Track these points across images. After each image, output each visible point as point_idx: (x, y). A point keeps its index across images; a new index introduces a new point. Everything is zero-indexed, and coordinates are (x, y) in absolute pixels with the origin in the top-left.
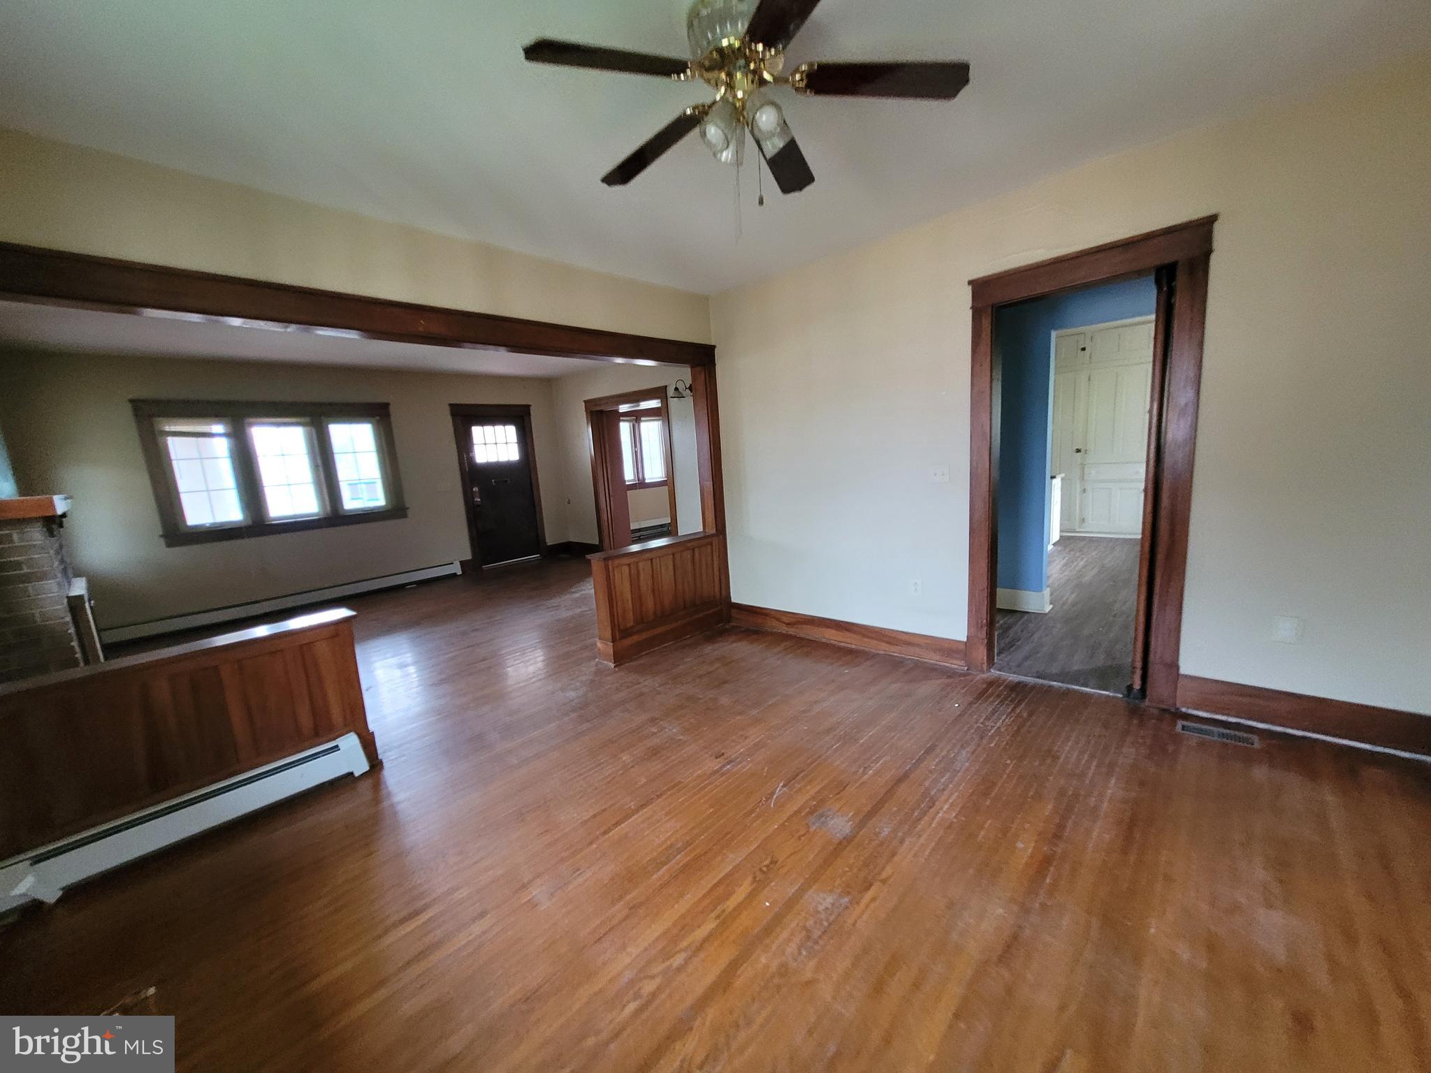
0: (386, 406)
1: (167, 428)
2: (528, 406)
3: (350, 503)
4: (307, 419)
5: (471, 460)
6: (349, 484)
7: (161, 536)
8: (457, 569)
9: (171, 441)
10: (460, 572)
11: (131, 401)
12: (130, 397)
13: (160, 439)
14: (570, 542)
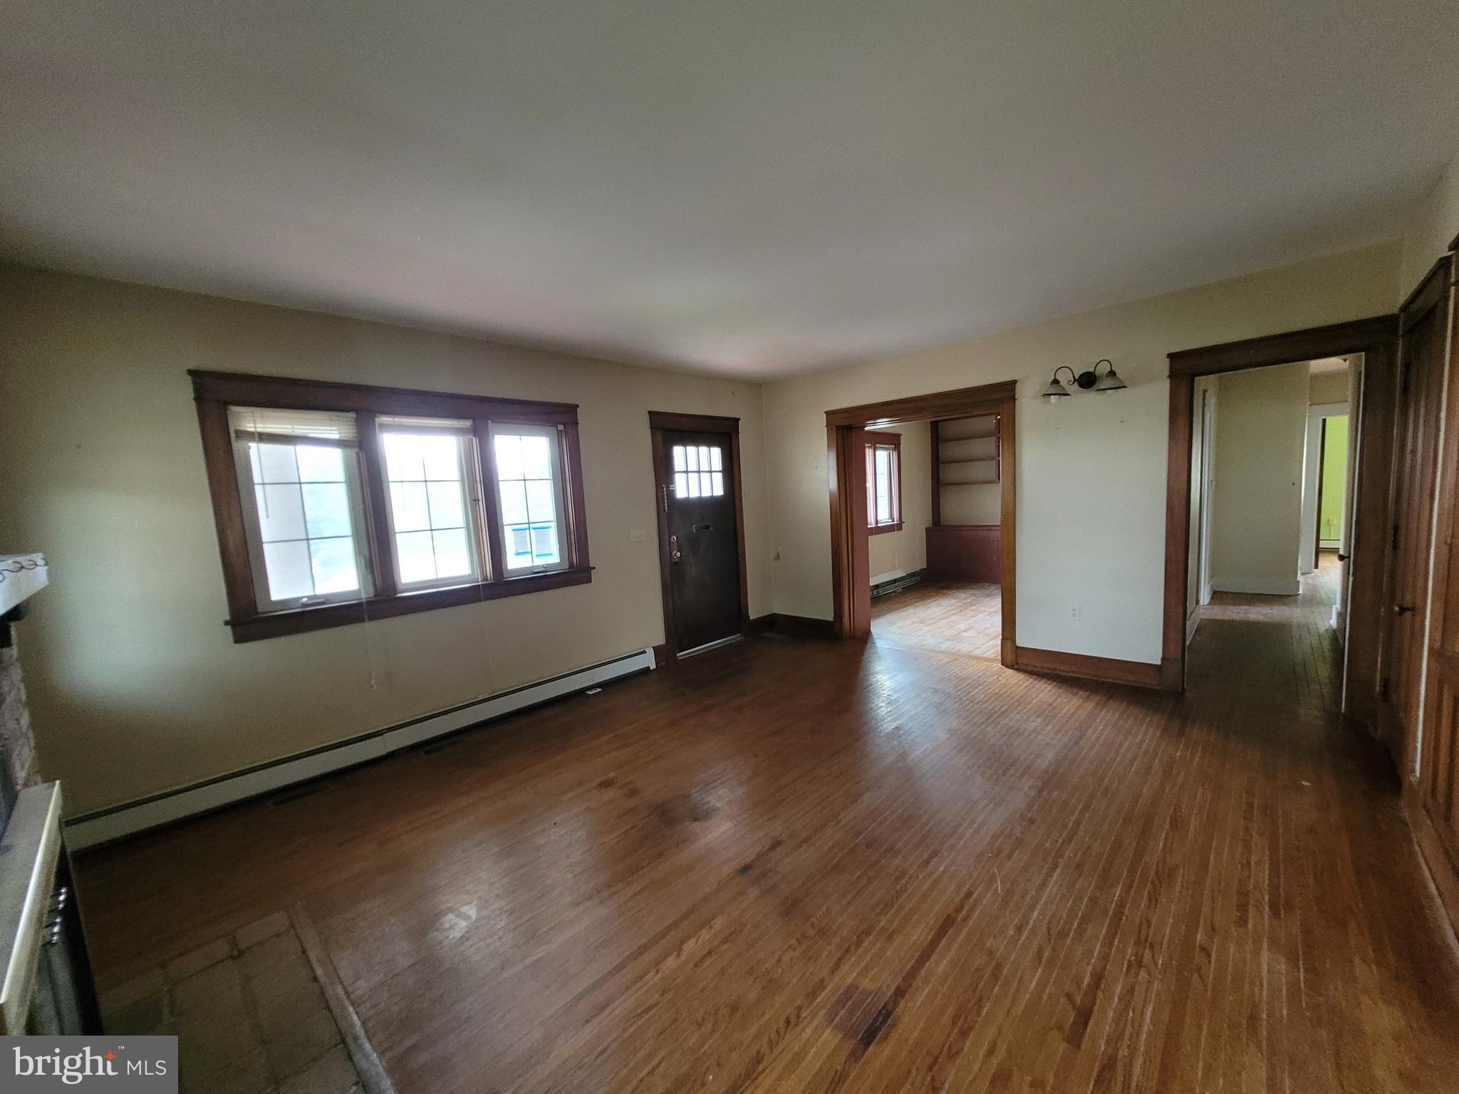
0: (572, 409)
1: (250, 427)
2: (737, 420)
3: (516, 562)
4: (467, 424)
5: (671, 494)
6: (514, 530)
7: (227, 623)
8: (649, 661)
9: (254, 448)
10: (653, 666)
11: (191, 372)
12: (192, 366)
13: (237, 446)
14: (774, 614)
